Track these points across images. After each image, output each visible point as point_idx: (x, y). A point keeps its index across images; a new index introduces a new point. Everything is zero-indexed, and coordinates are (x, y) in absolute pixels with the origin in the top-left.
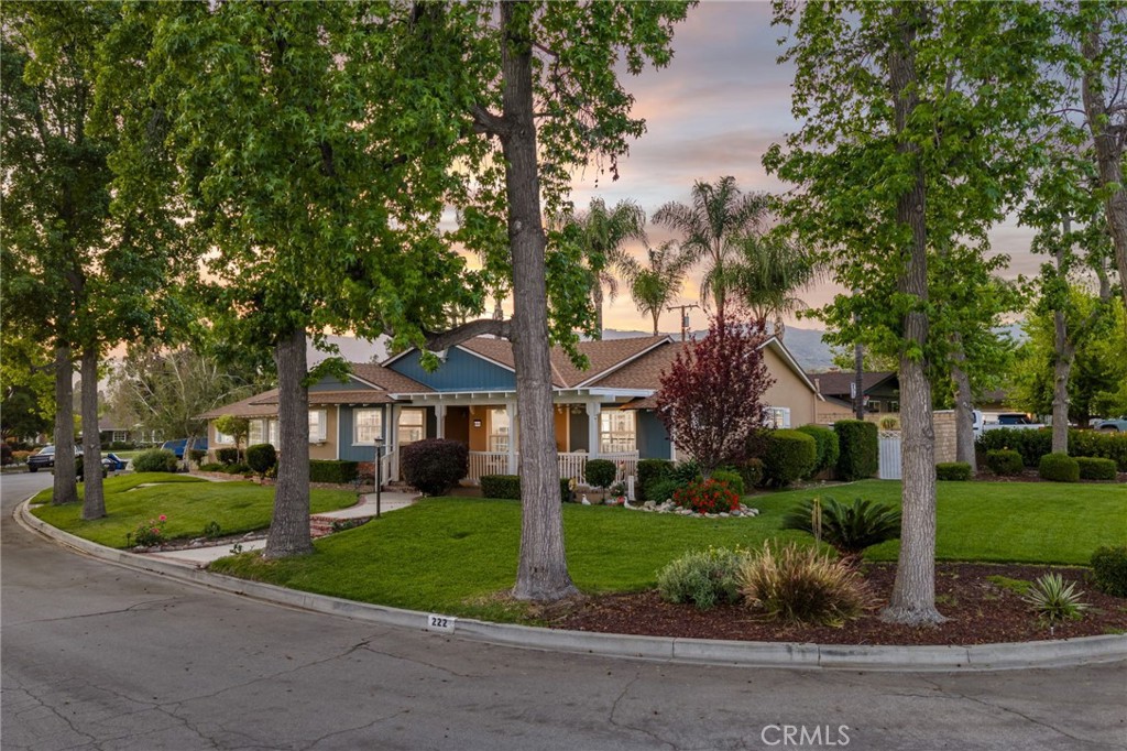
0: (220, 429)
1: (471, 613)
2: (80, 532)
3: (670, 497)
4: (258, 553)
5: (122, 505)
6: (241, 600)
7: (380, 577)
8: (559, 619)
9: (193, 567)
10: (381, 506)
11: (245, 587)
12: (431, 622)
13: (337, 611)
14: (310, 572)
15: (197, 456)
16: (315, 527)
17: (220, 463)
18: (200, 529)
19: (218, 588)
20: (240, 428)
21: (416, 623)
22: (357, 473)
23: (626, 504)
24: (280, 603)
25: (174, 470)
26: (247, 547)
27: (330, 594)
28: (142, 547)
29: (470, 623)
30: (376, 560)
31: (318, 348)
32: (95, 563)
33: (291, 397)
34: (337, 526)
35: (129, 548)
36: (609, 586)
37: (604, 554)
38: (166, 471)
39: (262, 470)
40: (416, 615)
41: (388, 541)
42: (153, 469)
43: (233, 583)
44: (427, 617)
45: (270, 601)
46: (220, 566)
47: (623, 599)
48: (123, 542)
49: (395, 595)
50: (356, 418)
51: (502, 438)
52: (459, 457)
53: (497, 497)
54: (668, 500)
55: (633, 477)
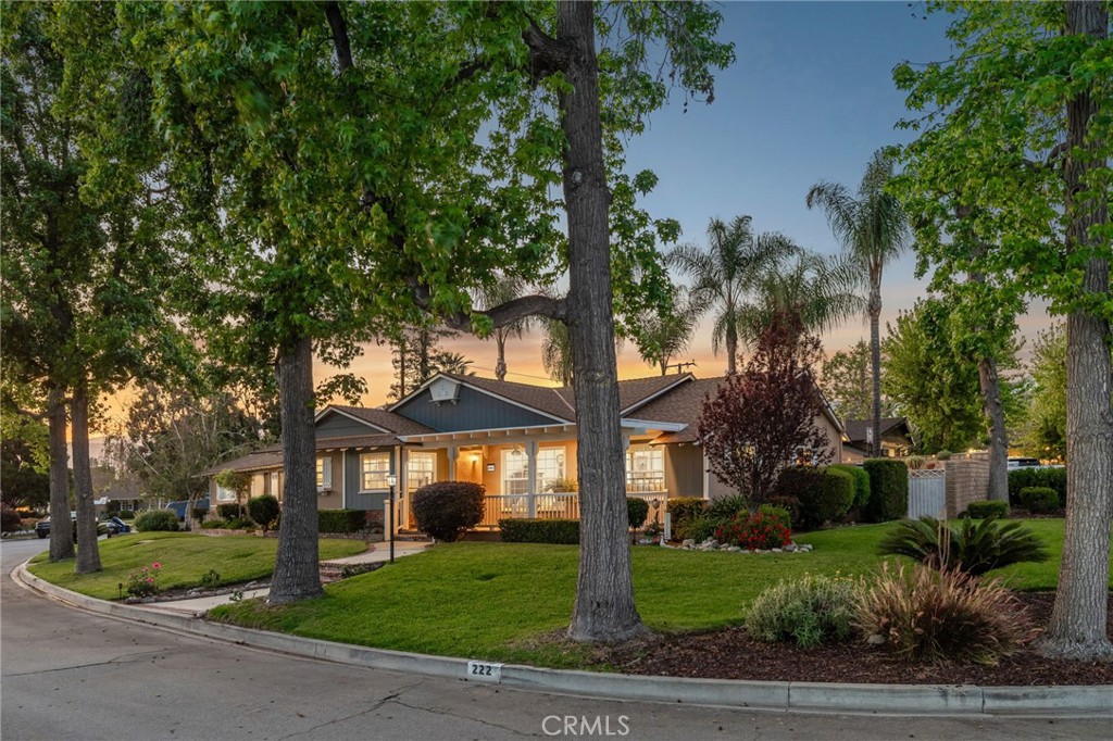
0: (220, 484)
1: (519, 658)
2: (71, 586)
3: (711, 535)
4: (261, 599)
5: (121, 560)
6: (243, 651)
7: (403, 621)
8: (631, 663)
9: (187, 616)
10: (395, 552)
11: (247, 636)
12: (471, 669)
13: (357, 660)
14: (322, 618)
15: (199, 514)
16: (324, 574)
17: (222, 520)
18: (197, 579)
19: (215, 638)
20: (240, 482)
21: (452, 672)
22: (365, 522)
23: (662, 543)
24: (287, 653)
25: (176, 528)
26: (248, 595)
27: (345, 641)
28: (135, 598)
29: (521, 670)
30: (396, 604)
31: (325, 360)
32: (84, 615)
33: (296, 420)
34: (348, 572)
35: (121, 599)
36: (682, 624)
37: (659, 591)
38: (168, 530)
39: (264, 522)
40: (452, 662)
41: (406, 584)
42: (155, 529)
43: (234, 632)
44: (466, 664)
45: (275, 651)
46: (219, 615)
47: (702, 638)
48: (115, 592)
49: (426, 639)
50: (363, 464)
51: (518, 482)
52: (475, 500)
53: (516, 542)
54: (709, 538)
55: (670, 515)
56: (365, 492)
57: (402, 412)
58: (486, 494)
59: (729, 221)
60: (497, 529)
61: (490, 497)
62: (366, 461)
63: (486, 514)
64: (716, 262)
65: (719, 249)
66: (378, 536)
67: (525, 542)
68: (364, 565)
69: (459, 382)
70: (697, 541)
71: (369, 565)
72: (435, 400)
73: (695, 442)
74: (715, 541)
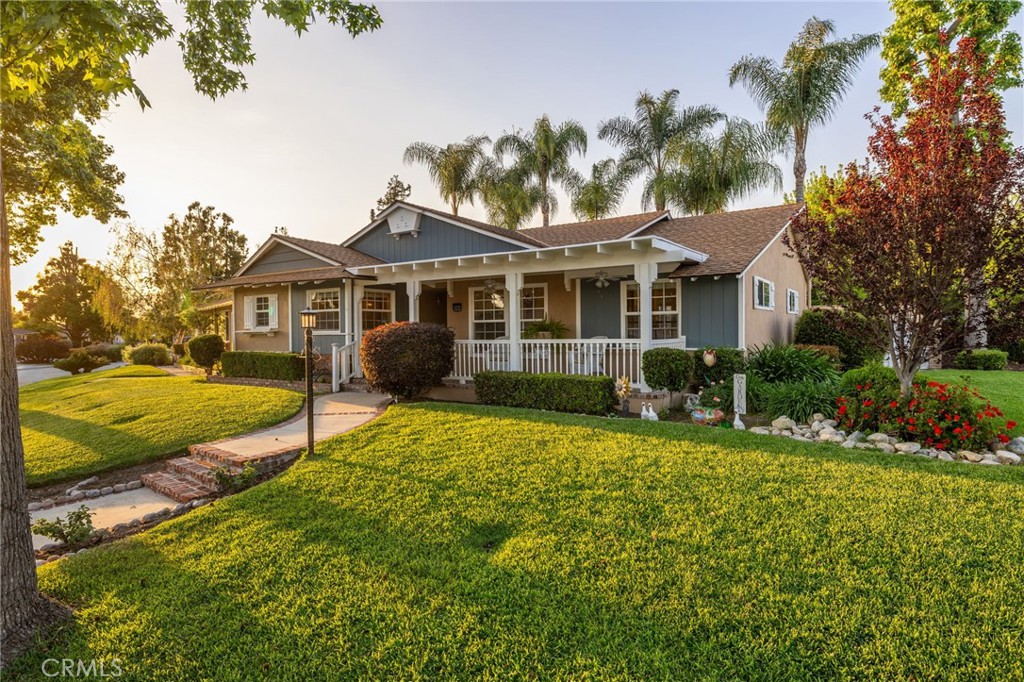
25: (161, 362)
39: (207, 365)
50: (310, 302)
51: (489, 325)
53: (499, 404)
54: (816, 416)
55: (744, 376)
57: (359, 247)
59: (657, 96)
63: (455, 364)
64: (647, 133)
65: (649, 120)
66: (325, 387)
67: (512, 406)
68: (263, 459)
69: (420, 211)
70: (798, 421)
71: (272, 457)
72: (393, 232)
73: (739, 273)
74: (831, 421)
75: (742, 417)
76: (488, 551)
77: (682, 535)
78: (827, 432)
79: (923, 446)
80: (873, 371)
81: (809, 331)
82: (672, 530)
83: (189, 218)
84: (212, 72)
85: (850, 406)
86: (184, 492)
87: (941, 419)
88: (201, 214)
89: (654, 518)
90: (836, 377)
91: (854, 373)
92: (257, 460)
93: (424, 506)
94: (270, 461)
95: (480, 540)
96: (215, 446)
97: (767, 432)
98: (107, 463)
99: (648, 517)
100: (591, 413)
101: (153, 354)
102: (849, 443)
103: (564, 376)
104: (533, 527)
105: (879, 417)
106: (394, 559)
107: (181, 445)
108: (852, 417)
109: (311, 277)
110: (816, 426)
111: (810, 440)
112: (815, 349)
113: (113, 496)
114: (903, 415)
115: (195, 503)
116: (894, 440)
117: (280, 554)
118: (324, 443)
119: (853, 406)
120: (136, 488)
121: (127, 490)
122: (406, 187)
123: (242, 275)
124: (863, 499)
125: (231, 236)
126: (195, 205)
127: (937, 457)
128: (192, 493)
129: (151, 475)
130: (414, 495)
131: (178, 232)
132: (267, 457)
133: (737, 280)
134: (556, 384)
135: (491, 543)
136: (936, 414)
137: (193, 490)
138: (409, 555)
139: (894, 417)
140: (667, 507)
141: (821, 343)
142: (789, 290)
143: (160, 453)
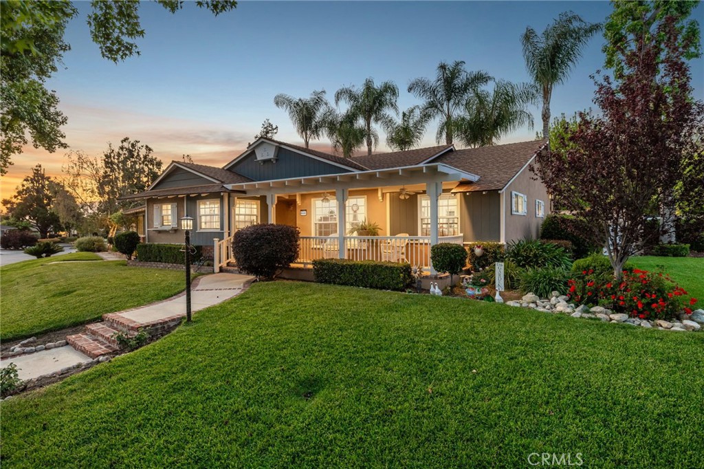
22: (200, 256)
25: (100, 250)
39: (127, 253)
42: (87, 250)
50: (199, 208)
51: (325, 225)
52: (290, 241)
53: (330, 283)
54: (553, 293)
55: (503, 264)
56: (202, 231)
57: (234, 170)
58: (300, 235)
59: (450, 64)
60: (311, 266)
61: (303, 238)
62: (202, 206)
63: (301, 253)
64: (440, 90)
65: (443, 81)
66: (209, 269)
67: (339, 284)
68: (154, 325)
69: (278, 145)
70: (540, 296)
71: (161, 323)
72: (259, 159)
73: (501, 190)
74: (564, 297)
75: (501, 294)
76: (307, 400)
77: (451, 389)
78: (561, 305)
79: (630, 316)
80: (595, 260)
81: (550, 230)
82: (444, 384)
83: (122, 148)
84: (113, 44)
85: (578, 285)
86: (94, 350)
87: (643, 296)
88: (130, 145)
89: (431, 374)
90: (568, 263)
91: (581, 262)
92: (148, 326)
93: (264, 363)
94: (159, 326)
95: (302, 391)
96: (121, 315)
97: (518, 305)
98: (43, 327)
99: (427, 373)
100: (394, 289)
101: (94, 244)
102: (577, 314)
103: (376, 263)
104: (342, 381)
105: (599, 295)
106: (235, 407)
107: (98, 313)
108: (579, 294)
109: (199, 191)
110: (553, 300)
111: (550, 311)
112: (555, 243)
113: (44, 352)
114: (616, 293)
115: (101, 358)
116: (610, 311)
117: (151, 403)
118: (199, 312)
119: (581, 286)
120: (62, 346)
121: (56, 347)
122: (274, 127)
123: (152, 189)
124: (585, 359)
125: (151, 161)
126: (126, 140)
127: (640, 325)
128: (100, 351)
129: (73, 336)
130: (258, 355)
131: (114, 158)
132: (157, 324)
133: (500, 194)
134: (370, 269)
135: (310, 393)
136: (639, 293)
137: (101, 348)
138: (247, 403)
139: (609, 294)
140: (441, 366)
141: (559, 239)
142: (537, 200)
143: (83, 320)
